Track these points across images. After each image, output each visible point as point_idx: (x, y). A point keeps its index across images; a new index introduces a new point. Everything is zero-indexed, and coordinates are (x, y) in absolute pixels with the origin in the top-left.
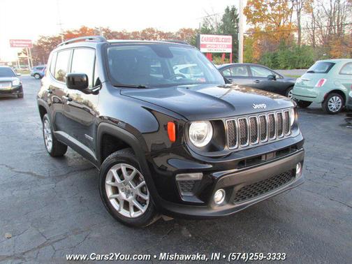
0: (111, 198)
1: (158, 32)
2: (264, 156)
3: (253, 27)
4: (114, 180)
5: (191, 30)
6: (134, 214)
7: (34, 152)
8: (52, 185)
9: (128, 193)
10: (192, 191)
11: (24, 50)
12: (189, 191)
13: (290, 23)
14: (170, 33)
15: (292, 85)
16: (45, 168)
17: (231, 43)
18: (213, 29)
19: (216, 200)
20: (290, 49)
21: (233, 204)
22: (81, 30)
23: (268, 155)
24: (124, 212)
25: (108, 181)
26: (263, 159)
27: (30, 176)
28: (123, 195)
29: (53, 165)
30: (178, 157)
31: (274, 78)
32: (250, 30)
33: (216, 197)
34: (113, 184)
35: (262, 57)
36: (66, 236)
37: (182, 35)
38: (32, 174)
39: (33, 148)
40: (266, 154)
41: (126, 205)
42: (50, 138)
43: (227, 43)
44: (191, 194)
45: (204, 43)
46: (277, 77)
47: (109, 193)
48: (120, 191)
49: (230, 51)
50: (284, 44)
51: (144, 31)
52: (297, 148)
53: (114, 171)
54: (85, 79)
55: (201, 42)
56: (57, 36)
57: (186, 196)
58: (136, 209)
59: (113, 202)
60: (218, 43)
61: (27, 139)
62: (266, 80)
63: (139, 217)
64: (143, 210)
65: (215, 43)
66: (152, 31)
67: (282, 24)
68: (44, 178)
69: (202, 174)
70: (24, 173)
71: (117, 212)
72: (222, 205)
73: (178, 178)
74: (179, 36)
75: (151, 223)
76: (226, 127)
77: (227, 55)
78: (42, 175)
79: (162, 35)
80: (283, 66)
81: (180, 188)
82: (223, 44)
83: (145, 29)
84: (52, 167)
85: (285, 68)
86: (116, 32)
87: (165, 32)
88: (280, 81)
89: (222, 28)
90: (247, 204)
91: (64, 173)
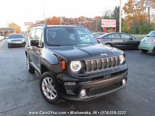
0: (44, 91)
1: (85, 18)
2: (105, 76)
3: (128, 15)
4: (45, 84)
5: (100, 17)
6: (52, 98)
7: (23, 70)
8: (26, 84)
9: (50, 89)
10: (71, 90)
11: (30, 26)
12: (70, 90)
13: (145, 13)
14: (91, 19)
15: (139, 42)
16: (25, 77)
17: (115, 23)
18: (109, 16)
19: (81, 94)
20: (145, 25)
21: (90, 96)
22: (53, 18)
23: (106, 76)
24: (48, 97)
25: (43, 84)
26: (105, 77)
27: (19, 80)
28: (48, 90)
29: (29, 76)
30: (67, 76)
31: (132, 39)
32: (127, 16)
33: (82, 93)
34: (44, 85)
35: (132, 28)
36: (25, 106)
37: (96, 19)
38: (19, 79)
39: (23, 68)
40: (106, 75)
41: (49, 94)
42: (29, 65)
43: (114, 23)
44: (71, 91)
45: (103, 23)
46: (133, 38)
47: (43, 89)
48: (47, 88)
49: (115, 26)
50: (142, 22)
51: (79, 18)
52: (122, 73)
53: (45, 80)
54: (37, 42)
55: (102, 23)
56: (43, 20)
57: (69, 92)
58: (53, 96)
59: (45, 93)
60: (109, 23)
61: (22, 65)
62: (128, 40)
63: (54, 99)
64: (55, 96)
65: (108, 23)
66: (83, 17)
67: (141, 14)
68: (24, 81)
69: (75, 83)
70: (17, 79)
71: (46, 97)
72: (84, 96)
73: (65, 84)
74: (95, 20)
75: (58, 102)
76: (87, 63)
77: (114, 28)
78: (23, 80)
79: (87, 19)
80: (141, 33)
81: (66, 88)
82: (112, 24)
83: (80, 17)
84: (28, 76)
85: (142, 34)
86: (68, 18)
87: (88, 18)
88: (135, 40)
89: (113, 16)
90: (96, 97)
91: (32, 79)
